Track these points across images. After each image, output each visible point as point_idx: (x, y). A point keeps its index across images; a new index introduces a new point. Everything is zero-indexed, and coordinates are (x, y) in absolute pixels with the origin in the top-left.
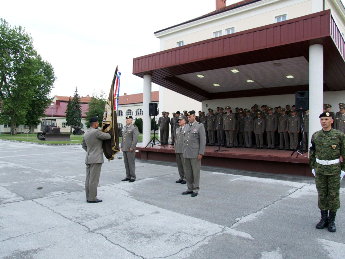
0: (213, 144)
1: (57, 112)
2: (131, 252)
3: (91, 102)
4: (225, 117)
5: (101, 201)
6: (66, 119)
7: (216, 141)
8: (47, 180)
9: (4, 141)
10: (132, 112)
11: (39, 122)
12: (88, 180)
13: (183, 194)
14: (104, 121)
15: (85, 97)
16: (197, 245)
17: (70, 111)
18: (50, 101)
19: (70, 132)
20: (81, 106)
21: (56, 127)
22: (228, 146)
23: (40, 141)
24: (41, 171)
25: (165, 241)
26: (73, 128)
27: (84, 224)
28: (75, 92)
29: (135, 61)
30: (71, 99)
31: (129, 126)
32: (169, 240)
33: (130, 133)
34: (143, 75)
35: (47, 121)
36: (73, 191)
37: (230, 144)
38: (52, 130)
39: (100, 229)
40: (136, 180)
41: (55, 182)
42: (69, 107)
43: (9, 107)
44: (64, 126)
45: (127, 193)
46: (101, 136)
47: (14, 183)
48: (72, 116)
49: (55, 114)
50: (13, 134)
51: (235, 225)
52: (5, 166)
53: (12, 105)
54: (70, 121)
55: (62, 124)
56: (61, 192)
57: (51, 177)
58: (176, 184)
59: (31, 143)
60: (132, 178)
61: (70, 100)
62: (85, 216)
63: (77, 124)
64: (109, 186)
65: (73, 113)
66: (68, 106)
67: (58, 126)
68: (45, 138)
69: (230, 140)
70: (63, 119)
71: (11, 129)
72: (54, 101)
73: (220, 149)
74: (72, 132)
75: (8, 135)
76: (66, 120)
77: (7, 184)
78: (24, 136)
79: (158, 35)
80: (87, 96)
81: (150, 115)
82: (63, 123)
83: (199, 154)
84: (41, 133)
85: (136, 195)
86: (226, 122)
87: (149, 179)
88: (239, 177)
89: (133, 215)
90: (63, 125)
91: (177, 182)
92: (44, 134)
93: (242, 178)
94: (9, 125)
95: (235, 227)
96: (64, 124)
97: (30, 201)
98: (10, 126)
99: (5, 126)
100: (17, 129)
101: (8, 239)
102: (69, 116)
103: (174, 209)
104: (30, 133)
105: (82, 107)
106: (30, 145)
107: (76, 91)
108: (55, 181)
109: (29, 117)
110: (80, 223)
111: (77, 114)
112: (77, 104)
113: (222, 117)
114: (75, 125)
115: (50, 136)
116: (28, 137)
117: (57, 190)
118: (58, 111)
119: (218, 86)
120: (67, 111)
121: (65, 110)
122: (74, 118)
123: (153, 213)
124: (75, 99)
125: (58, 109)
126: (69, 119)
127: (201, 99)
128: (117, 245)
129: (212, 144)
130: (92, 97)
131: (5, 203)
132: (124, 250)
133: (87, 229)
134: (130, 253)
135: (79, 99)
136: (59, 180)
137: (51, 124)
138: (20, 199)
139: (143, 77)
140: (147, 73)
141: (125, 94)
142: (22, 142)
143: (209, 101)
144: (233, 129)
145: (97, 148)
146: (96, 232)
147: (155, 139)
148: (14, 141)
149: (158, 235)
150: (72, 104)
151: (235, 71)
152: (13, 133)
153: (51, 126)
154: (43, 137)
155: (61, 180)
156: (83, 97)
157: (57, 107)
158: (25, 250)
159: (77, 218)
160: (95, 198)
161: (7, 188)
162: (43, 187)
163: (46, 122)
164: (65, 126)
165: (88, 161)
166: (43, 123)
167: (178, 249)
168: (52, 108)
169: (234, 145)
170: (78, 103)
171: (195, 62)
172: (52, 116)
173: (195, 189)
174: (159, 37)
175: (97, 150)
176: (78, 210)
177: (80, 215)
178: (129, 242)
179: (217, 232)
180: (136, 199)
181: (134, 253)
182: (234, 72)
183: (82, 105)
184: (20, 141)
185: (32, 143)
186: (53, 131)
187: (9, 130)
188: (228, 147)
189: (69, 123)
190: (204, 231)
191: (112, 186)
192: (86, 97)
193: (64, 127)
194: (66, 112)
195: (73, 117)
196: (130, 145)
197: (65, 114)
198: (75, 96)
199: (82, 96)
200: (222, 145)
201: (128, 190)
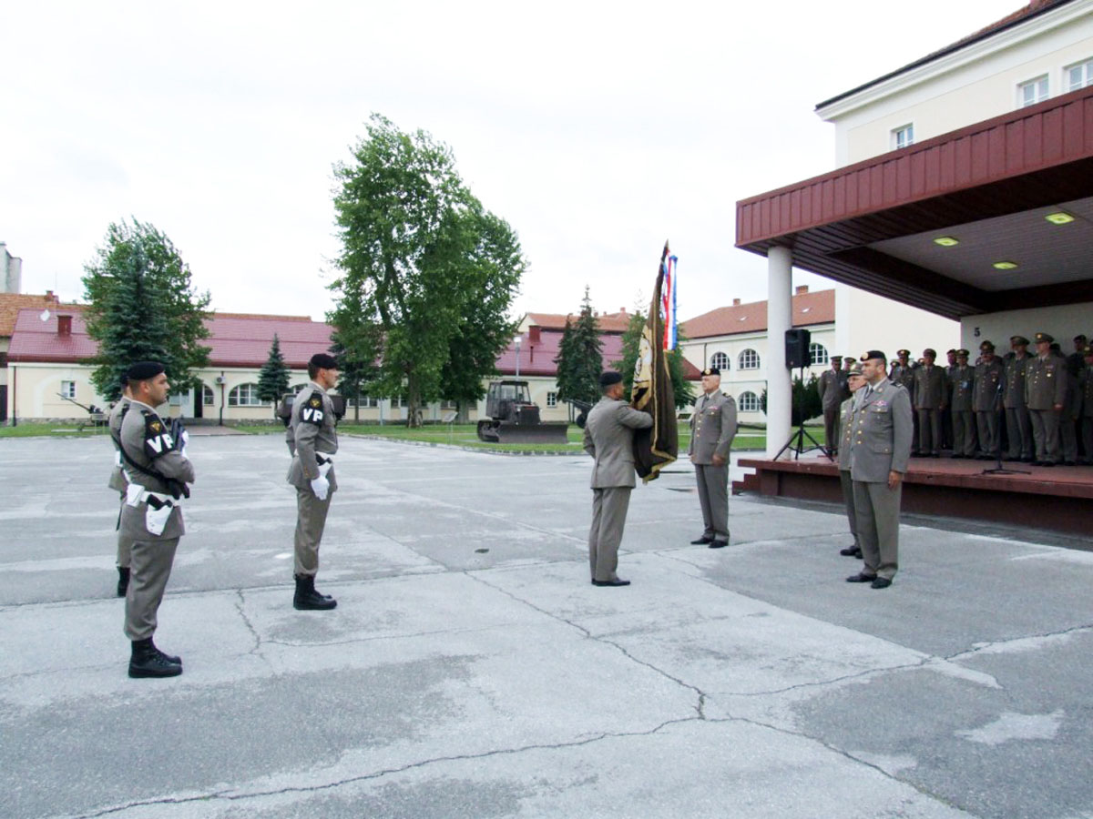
0: (993, 455)
1: (532, 360)
2: (675, 679)
3: (631, 327)
4: (1031, 368)
5: (627, 583)
6: (556, 383)
7: (1004, 445)
8: (501, 534)
9: (392, 444)
10: (758, 359)
11: (481, 391)
12: (595, 529)
13: (851, 580)
14: (637, 382)
15: (614, 316)
16: (839, 682)
17: (567, 358)
18: (512, 330)
19: (568, 419)
20: (601, 343)
21: (529, 403)
22: (1040, 459)
23: (484, 443)
24: (485, 515)
25: (762, 669)
26: (579, 407)
27: (578, 623)
28: (584, 300)
29: (741, 209)
30: (571, 323)
31: (711, 396)
32: (772, 668)
33: (713, 413)
34: (767, 249)
35: (503, 387)
36: (561, 559)
37: (1045, 452)
38: (517, 413)
39: (613, 635)
40: (730, 542)
41: (520, 540)
42: (567, 347)
43: (404, 349)
44: (551, 401)
45: (699, 571)
46: (628, 420)
47: (423, 536)
48: (573, 371)
49: (526, 367)
50: (414, 426)
51: (963, 656)
52: (399, 500)
53: (410, 342)
54: (570, 388)
55: (546, 397)
56: (532, 561)
57: (510, 529)
58: (840, 556)
59: (461, 448)
60: (718, 538)
61: (568, 324)
62: (584, 609)
63: (589, 395)
64: (655, 553)
65: (578, 362)
66: (564, 344)
67: (532, 401)
68: (497, 435)
69: (1048, 440)
70: (548, 383)
71: (409, 411)
72: (524, 328)
73: (1000, 466)
74: (575, 419)
75: (401, 429)
76: (558, 385)
77: (408, 539)
78: (443, 431)
79: (827, 114)
80: (619, 311)
81: (789, 367)
82: (549, 394)
83: (890, 470)
84: (488, 422)
85: (718, 577)
86: (1032, 383)
87: (769, 543)
88: (1050, 551)
89: (699, 616)
90: (549, 399)
91: (844, 553)
92: (494, 424)
93: (1057, 553)
94: (402, 401)
95: (960, 660)
96: (551, 397)
97: (462, 574)
98: (404, 403)
99: (394, 404)
100: (424, 411)
101: (418, 635)
102: (565, 373)
103: (809, 612)
104: (457, 422)
105: (603, 344)
106: (459, 453)
107: (587, 299)
108: (519, 538)
109: (455, 377)
110: (569, 622)
111: (589, 368)
112: (588, 338)
113: (1021, 367)
114: (584, 400)
115: (511, 430)
116: (452, 435)
117: (521, 556)
118: (534, 360)
119: (1010, 269)
120: (561, 358)
121: (553, 356)
122: (582, 377)
123: (753, 615)
124: (584, 321)
125: (535, 355)
126: (566, 383)
127: (959, 313)
128: (645, 666)
129: (988, 454)
130: (635, 313)
131: (407, 574)
132: (659, 674)
133: (584, 634)
134: (670, 680)
135: (595, 322)
136: (529, 535)
137: (514, 397)
138: (439, 570)
139: (765, 255)
140: (776, 241)
141: (736, 301)
142: (439, 445)
143: (983, 316)
144: (1058, 406)
145: (620, 450)
146: (603, 639)
147: (804, 435)
148: (417, 445)
149: (748, 657)
150: (575, 336)
151: (1059, 219)
152: (414, 421)
153: (514, 400)
154: (493, 432)
155: (535, 536)
156: (608, 313)
157: (532, 348)
158: (452, 654)
159: (563, 612)
160: (612, 574)
161: (409, 545)
162: (490, 548)
163: (501, 391)
164: (553, 404)
165: (596, 480)
166: (494, 392)
167: (786, 684)
168: (518, 350)
169: (1063, 457)
170: (592, 332)
171: (918, 204)
172: (518, 373)
173: (884, 567)
174: (832, 120)
175: (618, 453)
176: (570, 597)
177: (572, 608)
178: (675, 662)
179: (905, 664)
180: (717, 585)
181: (680, 682)
182: (1057, 222)
183: (602, 339)
184: (433, 443)
185: (465, 450)
186: (520, 416)
187: (402, 413)
188: (1040, 464)
189: (566, 393)
190: (871, 660)
191: (662, 553)
192: (618, 314)
193: (551, 405)
194: (559, 361)
195: (576, 375)
196: (713, 447)
197: (555, 367)
198: (583, 313)
199: (605, 313)
200: (1023, 456)
201: (701, 564)
